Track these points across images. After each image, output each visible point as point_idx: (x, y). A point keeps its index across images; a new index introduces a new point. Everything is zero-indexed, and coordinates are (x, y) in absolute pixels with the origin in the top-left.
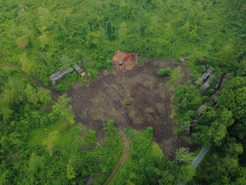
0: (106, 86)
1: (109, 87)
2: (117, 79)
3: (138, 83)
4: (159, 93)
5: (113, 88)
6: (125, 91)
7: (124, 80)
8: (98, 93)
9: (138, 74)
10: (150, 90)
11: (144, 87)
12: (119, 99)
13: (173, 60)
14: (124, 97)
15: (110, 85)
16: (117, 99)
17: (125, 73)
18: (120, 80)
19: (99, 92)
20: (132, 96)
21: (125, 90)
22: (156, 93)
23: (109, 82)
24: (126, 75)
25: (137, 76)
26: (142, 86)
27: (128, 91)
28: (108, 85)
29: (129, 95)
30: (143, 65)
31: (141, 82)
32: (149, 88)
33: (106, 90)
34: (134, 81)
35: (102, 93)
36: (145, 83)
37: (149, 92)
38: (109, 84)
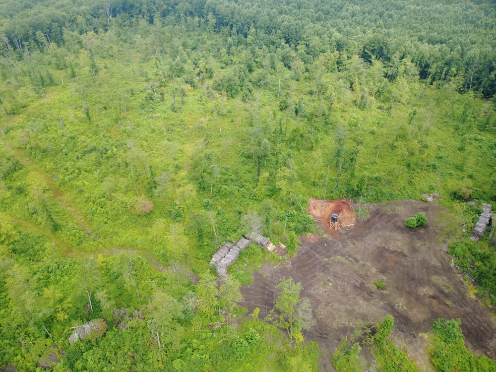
0: (325, 262)
1: (330, 262)
2: (338, 246)
3: (378, 248)
4: (424, 258)
5: (339, 262)
6: (363, 265)
7: (352, 246)
8: (316, 276)
9: (370, 232)
10: (405, 256)
11: (393, 252)
12: (360, 281)
13: (414, 201)
14: (367, 276)
15: (331, 259)
16: (357, 281)
17: (346, 234)
18: (344, 247)
19: (317, 273)
20: (381, 272)
21: (361, 262)
22: (420, 259)
23: (325, 253)
24: (349, 238)
25: (369, 235)
26: (387, 251)
27: (368, 264)
28: (327, 259)
29: (374, 270)
30: (369, 216)
31: (383, 245)
32: (402, 253)
33: (328, 269)
34: (369, 245)
35: (322, 274)
36: (391, 246)
37: (406, 259)
38: (328, 257)
